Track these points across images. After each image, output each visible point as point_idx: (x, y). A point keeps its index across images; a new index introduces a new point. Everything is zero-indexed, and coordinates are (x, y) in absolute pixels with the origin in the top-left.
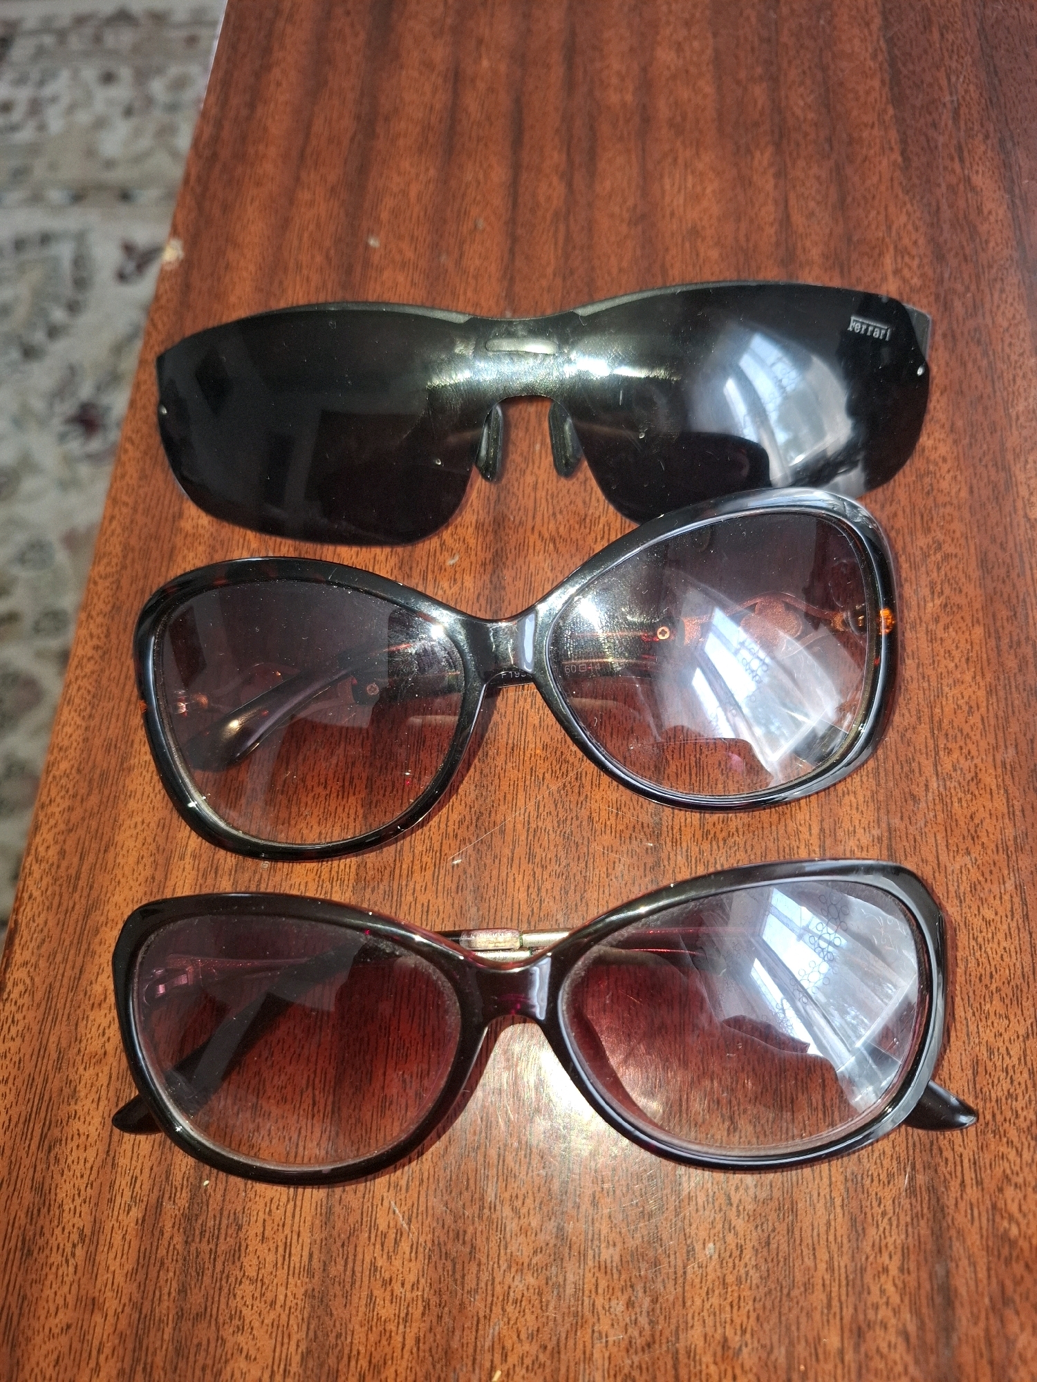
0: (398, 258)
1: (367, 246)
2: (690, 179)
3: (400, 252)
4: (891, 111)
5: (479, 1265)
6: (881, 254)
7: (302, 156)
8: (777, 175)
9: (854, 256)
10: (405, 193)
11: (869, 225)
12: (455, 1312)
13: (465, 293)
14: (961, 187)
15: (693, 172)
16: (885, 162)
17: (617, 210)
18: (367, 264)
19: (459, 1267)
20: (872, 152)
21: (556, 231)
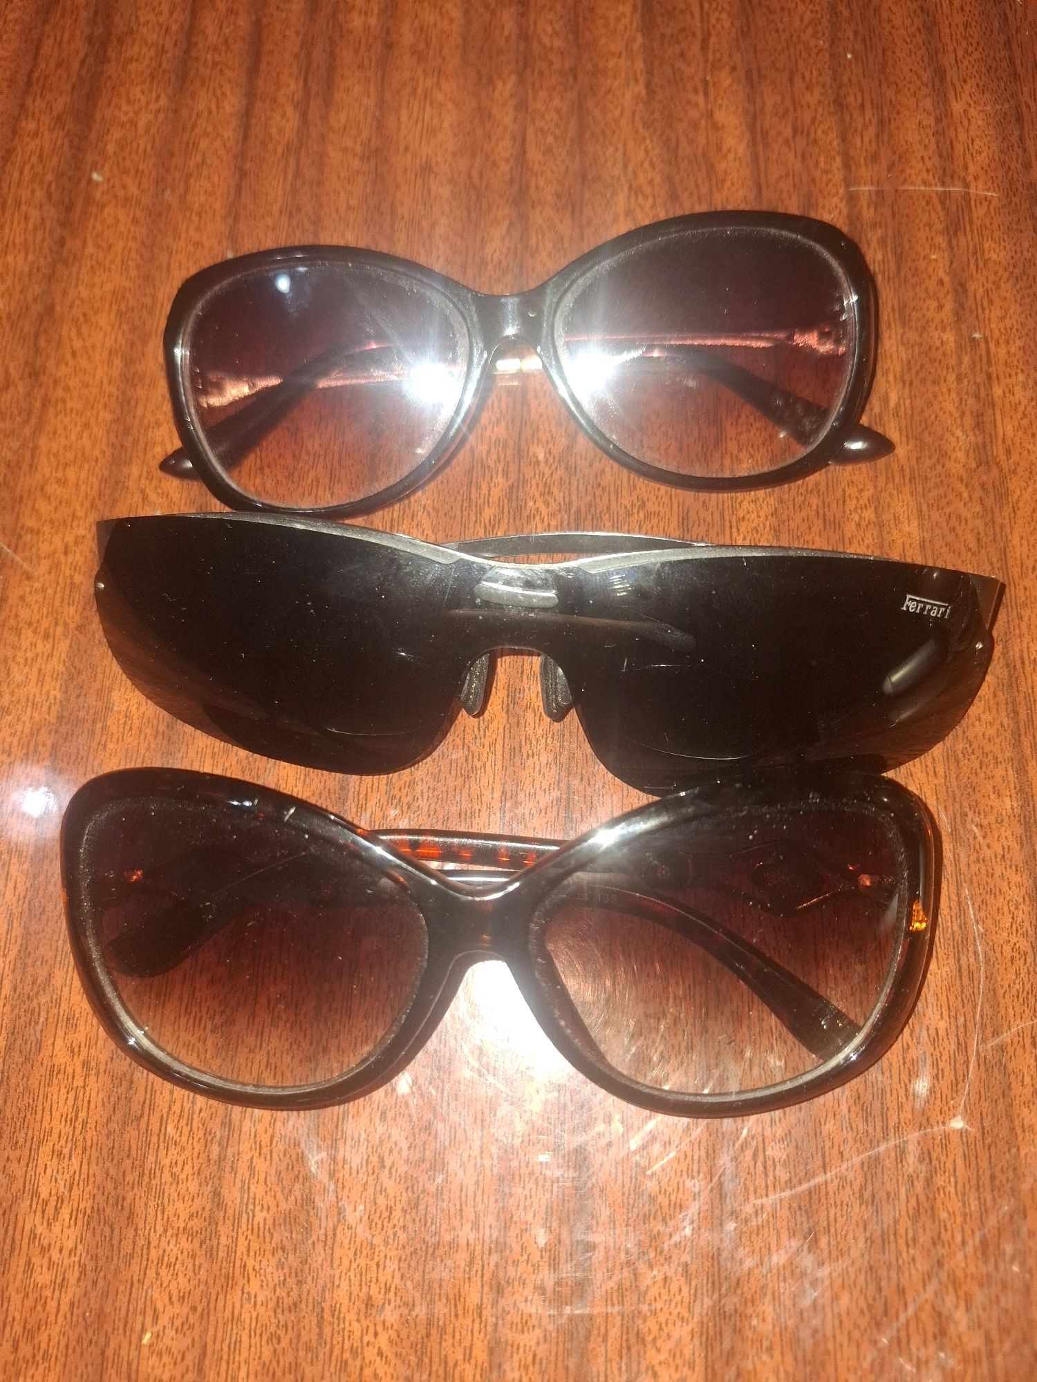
0: (121, 193)
1: (90, 181)
2: (428, 108)
3: (124, 187)
4: (640, 39)
5: (136, 1230)
6: (614, 194)
7: (29, 83)
8: (518, 108)
9: (587, 195)
10: (134, 123)
11: (606, 161)
12: (110, 1277)
13: (187, 231)
14: (703, 123)
15: (432, 104)
16: (628, 96)
17: (349, 143)
18: (89, 200)
19: (116, 1232)
20: (616, 84)
21: (287, 163)
